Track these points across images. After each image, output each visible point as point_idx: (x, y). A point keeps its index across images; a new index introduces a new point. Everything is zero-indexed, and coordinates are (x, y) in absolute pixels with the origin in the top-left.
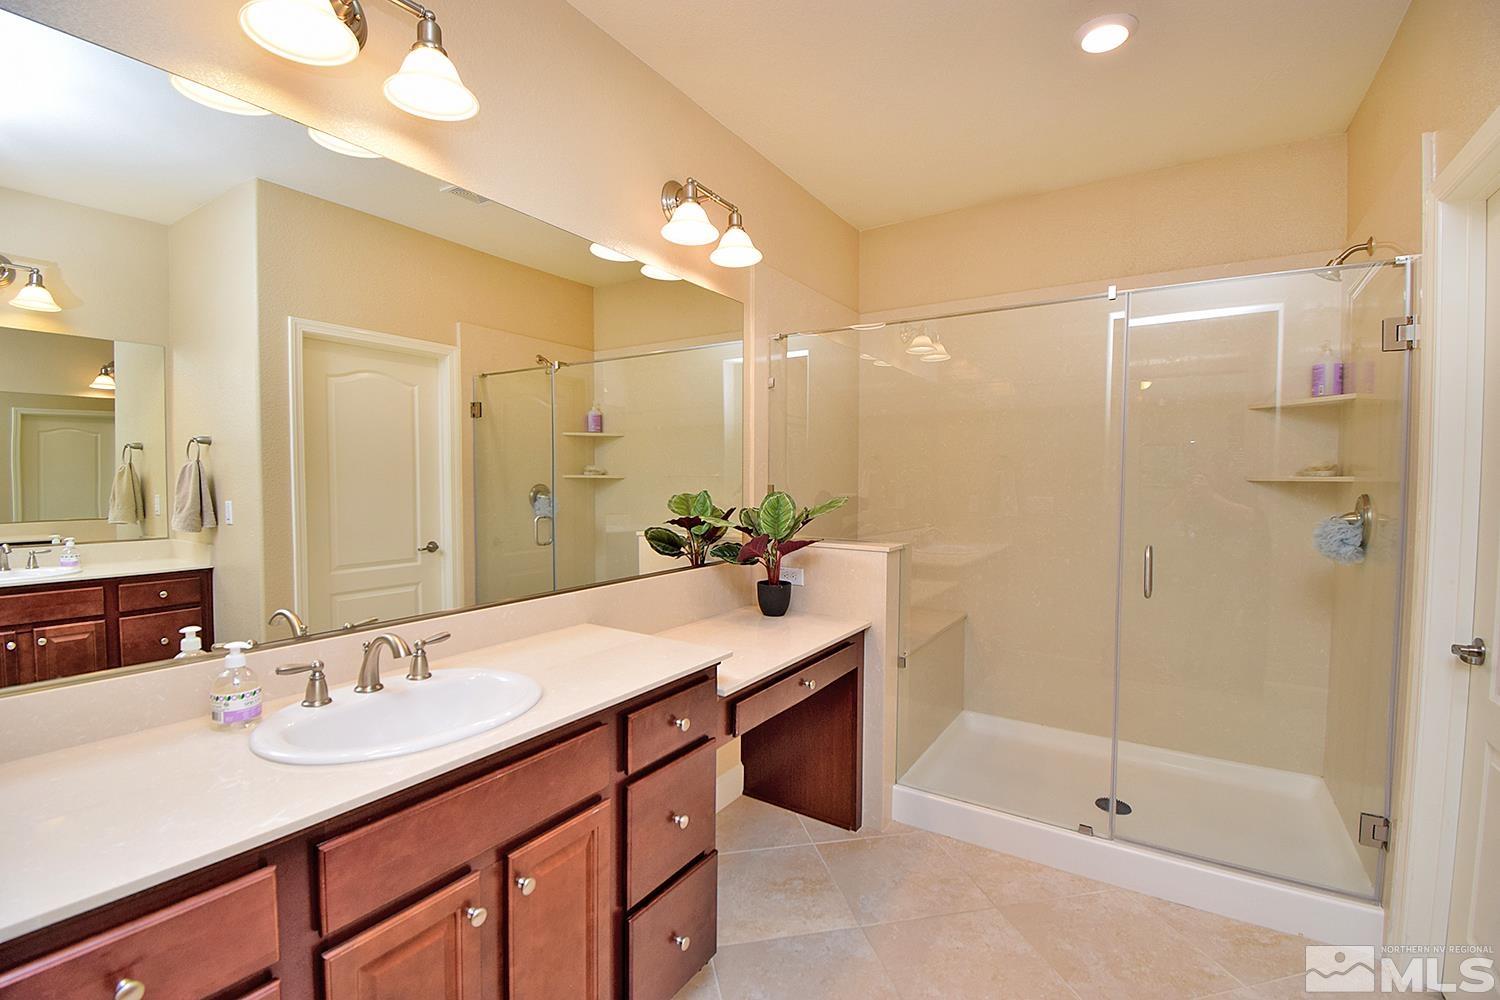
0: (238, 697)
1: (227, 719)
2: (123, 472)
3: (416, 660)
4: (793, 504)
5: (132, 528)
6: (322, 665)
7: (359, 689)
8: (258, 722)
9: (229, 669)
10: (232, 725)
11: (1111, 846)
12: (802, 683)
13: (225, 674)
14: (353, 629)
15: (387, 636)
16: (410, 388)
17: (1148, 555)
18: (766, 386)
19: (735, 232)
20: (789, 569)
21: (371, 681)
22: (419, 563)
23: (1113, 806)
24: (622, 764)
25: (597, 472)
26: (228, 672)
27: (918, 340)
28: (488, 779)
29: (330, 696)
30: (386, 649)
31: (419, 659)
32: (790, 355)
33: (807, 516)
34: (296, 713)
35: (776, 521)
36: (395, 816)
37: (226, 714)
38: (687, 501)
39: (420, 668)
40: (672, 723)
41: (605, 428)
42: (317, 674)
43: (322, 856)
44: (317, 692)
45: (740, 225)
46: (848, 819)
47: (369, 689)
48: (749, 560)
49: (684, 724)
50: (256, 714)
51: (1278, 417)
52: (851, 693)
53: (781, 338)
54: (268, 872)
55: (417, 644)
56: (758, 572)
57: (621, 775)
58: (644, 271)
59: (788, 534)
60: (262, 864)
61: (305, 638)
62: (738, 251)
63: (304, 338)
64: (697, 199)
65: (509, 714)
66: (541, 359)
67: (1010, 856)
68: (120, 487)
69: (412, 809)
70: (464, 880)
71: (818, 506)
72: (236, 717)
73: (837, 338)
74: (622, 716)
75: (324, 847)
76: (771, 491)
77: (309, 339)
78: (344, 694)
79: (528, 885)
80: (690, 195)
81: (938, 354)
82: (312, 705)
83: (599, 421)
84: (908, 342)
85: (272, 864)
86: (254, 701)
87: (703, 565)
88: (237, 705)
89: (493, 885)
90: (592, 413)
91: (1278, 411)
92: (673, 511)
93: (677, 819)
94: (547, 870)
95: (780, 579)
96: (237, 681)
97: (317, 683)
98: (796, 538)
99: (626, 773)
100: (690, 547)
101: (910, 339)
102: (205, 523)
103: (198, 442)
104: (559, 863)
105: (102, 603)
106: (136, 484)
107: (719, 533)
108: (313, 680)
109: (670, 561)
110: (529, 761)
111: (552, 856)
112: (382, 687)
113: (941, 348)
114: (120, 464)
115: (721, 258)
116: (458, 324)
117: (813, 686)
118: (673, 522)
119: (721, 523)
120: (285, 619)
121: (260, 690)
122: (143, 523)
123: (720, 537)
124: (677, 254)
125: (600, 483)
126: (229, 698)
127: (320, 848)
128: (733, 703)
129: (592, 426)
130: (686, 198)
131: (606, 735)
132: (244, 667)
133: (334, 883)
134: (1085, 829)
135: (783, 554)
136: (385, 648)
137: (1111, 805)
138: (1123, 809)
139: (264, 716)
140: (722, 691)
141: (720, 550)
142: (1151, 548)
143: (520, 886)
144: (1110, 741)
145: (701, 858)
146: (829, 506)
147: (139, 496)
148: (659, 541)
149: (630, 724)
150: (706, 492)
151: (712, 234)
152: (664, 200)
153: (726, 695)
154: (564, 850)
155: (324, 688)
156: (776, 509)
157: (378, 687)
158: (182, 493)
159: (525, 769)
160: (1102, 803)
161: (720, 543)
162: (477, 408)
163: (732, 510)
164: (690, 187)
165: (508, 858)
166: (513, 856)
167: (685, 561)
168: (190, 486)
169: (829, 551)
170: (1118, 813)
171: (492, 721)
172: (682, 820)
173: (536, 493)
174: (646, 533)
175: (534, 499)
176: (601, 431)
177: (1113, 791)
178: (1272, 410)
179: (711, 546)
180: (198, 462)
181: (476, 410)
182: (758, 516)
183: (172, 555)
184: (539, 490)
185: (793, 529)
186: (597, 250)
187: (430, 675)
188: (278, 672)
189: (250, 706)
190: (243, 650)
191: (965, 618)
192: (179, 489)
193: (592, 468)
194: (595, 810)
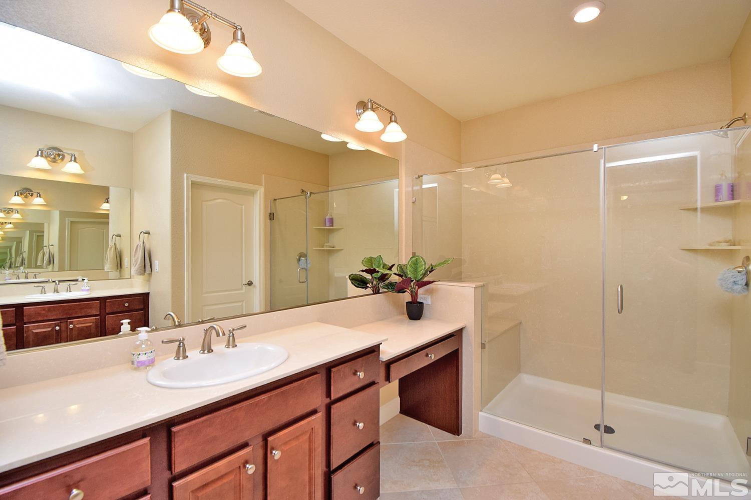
0: (143, 354)
1: (138, 365)
2: (112, 247)
3: (229, 339)
4: (424, 262)
5: (114, 274)
6: (184, 339)
7: (202, 352)
8: (153, 366)
9: (140, 340)
10: (141, 367)
11: (601, 451)
12: (427, 355)
13: (138, 343)
14: (203, 322)
15: (215, 326)
16: (241, 206)
17: (619, 290)
18: (411, 202)
19: (393, 125)
20: (422, 295)
21: (207, 348)
22: (243, 291)
23: (602, 428)
24: (328, 395)
25: (330, 247)
26: (139, 342)
27: (493, 176)
28: (257, 399)
29: (187, 354)
30: (214, 333)
31: (231, 337)
32: (424, 186)
33: (432, 268)
34: (170, 363)
35: (416, 270)
36: (209, 416)
37: (138, 362)
38: (371, 260)
39: (232, 342)
40: (355, 374)
41: (334, 224)
42: (181, 344)
43: (173, 434)
44: (181, 353)
45: (395, 121)
46: (454, 428)
47: (206, 352)
48: (401, 290)
49: (361, 375)
50: (151, 363)
51: (699, 213)
52: (455, 361)
53: (419, 177)
54: (146, 440)
55: (230, 330)
56: (407, 297)
57: (328, 400)
58: (348, 146)
59: (421, 278)
60: (144, 436)
61: (180, 326)
62: (395, 134)
63: (192, 183)
64: (373, 110)
65: (273, 365)
66: (303, 191)
67: (544, 454)
68: (110, 254)
69: (219, 412)
70: (245, 450)
71: (438, 263)
72: (142, 363)
73: (449, 177)
74: (328, 369)
75: (174, 429)
76: (414, 255)
77: (194, 184)
78: (194, 354)
79: (277, 454)
80: (370, 107)
81: (506, 183)
82: (178, 359)
83: (331, 221)
84: (489, 178)
85: (149, 436)
86: (151, 356)
87: (379, 293)
88: (143, 358)
89: (260, 453)
90: (328, 217)
91: (699, 210)
92: (364, 265)
93: (358, 424)
94: (288, 447)
95: (418, 301)
96: (143, 346)
97: (181, 348)
98: (426, 279)
99: (331, 399)
100: (372, 283)
101: (490, 175)
102: (146, 271)
103: (144, 233)
104: (294, 443)
105: (99, 308)
106: (117, 254)
107: (387, 277)
108: (179, 347)
109: (362, 291)
110: (279, 390)
111: (290, 440)
112: (212, 351)
113: (506, 180)
114: (111, 244)
115: (385, 138)
116: (263, 175)
117: (433, 357)
118: (363, 271)
119: (387, 272)
120: (171, 317)
121: (154, 351)
122: (120, 271)
123: (388, 279)
124: (363, 137)
125: (331, 252)
126: (139, 354)
127: (172, 430)
128: (389, 364)
129: (328, 224)
130: (367, 109)
131: (320, 379)
132: (147, 339)
133: (179, 448)
134: (587, 441)
135: (419, 288)
136: (214, 331)
137: (601, 427)
138: (609, 430)
139: (155, 363)
140: (383, 359)
141: (386, 285)
142: (621, 286)
143: (273, 454)
144: (600, 392)
145: (371, 445)
146: (444, 263)
147: (118, 259)
148: (356, 281)
149: (332, 374)
150: (380, 256)
151: (380, 126)
152: (357, 111)
153: (384, 360)
154: (297, 437)
155: (185, 351)
156: (415, 264)
157: (211, 351)
158: (136, 258)
159: (276, 395)
160: (597, 427)
161: (387, 282)
162: (272, 216)
163: (393, 265)
164: (370, 103)
165: (267, 440)
166: (270, 439)
167: (369, 291)
168: (140, 254)
169: (442, 286)
170: (605, 432)
171: (264, 368)
172: (360, 425)
173: (300, 257)
174: (350, 276)
175: (299, 260)
176: (332, 226)
177: (602, 420)
178: (695, 209)
179: (383, 283)
180: (144, 242)
181: (271, 216)
182: (407, 268)
183: (132, 286)
184: (302, 255)
185: (425, 275)
186: (324, 136)
187: (236, 346)
188: (163, 342)
189: (149, 358)
190: (147, 332)
191: (521, 323)
192: (135, 255)
193: (327, 245)
194: (313, 417)
